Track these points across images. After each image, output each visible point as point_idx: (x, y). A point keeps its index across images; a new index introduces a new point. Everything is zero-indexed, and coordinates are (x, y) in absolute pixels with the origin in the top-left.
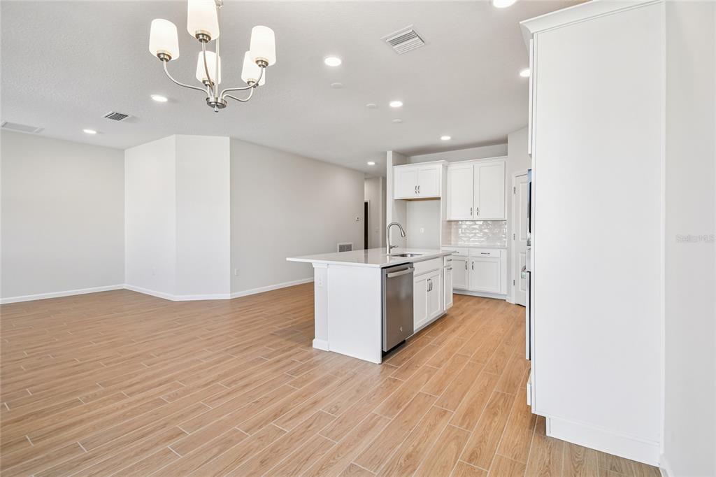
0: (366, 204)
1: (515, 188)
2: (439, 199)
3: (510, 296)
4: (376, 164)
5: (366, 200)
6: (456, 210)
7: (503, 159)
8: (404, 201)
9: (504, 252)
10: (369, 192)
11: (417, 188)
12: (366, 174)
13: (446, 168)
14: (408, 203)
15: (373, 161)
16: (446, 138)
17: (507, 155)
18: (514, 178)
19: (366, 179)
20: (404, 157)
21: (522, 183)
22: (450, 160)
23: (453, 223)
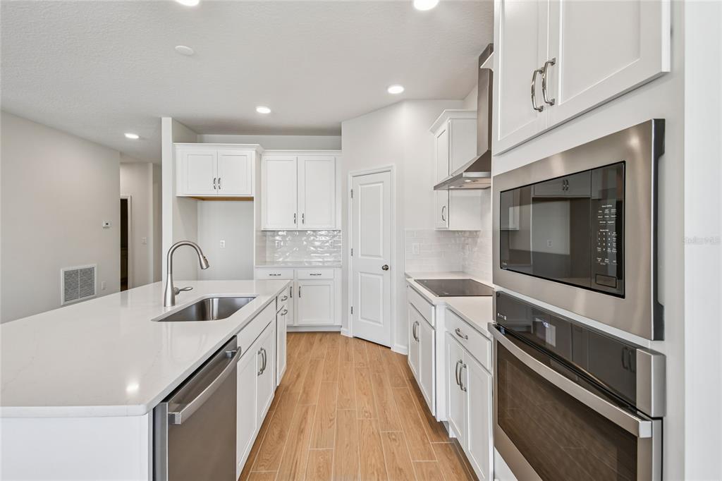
0: (124, 203)
1: (352, 191)
2: (251, 199)
3: (347, 327)
4: (141, 138)
5: (123, 196)
6: (274, 216)
7: (335, 153)
8: (193, 201)
9: (339, 271)
10: (129, 184)
11: (216, 182)
12: (122, 154)
13: (259, 156)
14: (200, 203)
15: (135, 133)
16: (263, 110)
17: (340, 149)
18: (350, 178)
19: (122, 163)
20: (192, 131)
21: (361, 185)
22: (267, 147)
23: (268, 233)
